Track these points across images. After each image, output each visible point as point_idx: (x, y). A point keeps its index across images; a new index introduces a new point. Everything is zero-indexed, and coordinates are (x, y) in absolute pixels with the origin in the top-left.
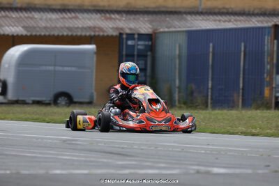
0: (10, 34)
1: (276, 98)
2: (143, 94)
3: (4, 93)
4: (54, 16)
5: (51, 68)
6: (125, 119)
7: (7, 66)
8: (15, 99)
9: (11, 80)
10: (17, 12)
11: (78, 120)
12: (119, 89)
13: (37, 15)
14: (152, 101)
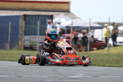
1: (24, 45)
2: (63, 45)
6: (54, 58)
11: (26, 59)
12: (47, 43)
14: (68, 49)
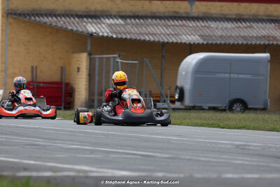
0: (187, 43)
3: (181, 99)
4: (229, 25)
5: (227, 75)
7: (184, 73)
8: (191, 105)
9: (187, 87)
10: (194, 21)
13: (213, 24)
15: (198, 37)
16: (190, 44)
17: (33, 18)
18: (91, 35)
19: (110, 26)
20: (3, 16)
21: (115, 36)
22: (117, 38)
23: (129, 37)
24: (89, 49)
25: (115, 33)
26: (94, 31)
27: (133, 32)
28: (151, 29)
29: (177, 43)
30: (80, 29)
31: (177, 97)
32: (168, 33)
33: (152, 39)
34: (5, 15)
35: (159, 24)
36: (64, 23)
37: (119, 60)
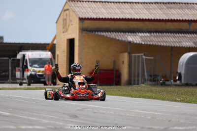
0: (186, 46)
3: (180, 79)
7: (181, 64)
8: (186, 83)
9: (183, 72)
10: (191, 34)
15: (192, 43)
16: (187, 47)
17: (97, 33)
18: (130, 42)
19: (141, 37)
20: (79, 32)
21: (143, 43)
22: (144, 44)
23: (151, 43)
24: (129, 50)
25: (144, 41)
26: (131, 40)
27: (154, 40)
28: (165, 39)
29: (179, 47)
30: (123, 39)
31: (177, 78)
32: (175, 41)
33: (165, 44)
34: (81, 31)
35: (170, 36)
36: (115, 35)
37: (144, 57)
